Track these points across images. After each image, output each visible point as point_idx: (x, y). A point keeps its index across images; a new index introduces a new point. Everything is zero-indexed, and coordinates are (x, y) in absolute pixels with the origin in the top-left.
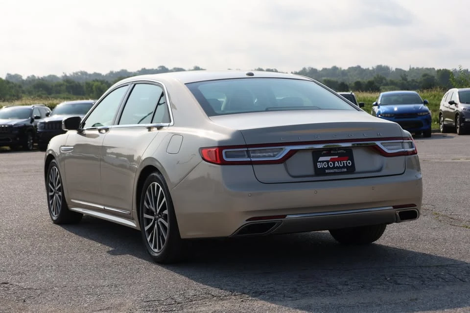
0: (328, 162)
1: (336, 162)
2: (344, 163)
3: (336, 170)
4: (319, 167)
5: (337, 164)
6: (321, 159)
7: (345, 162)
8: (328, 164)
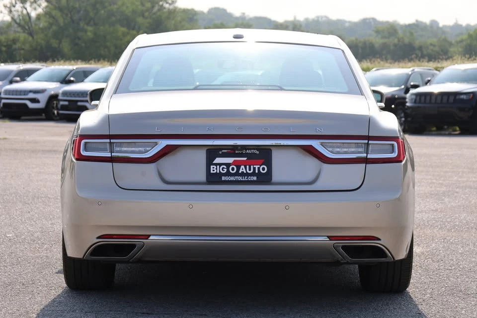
0: (228, 165)
1: (243, 167)
2: (254, 169)
3: (240, 178)
4: (212, 172)
5: (242, 169)
6: (218, 160)
7: (257, 167)
8: (228, 169)
